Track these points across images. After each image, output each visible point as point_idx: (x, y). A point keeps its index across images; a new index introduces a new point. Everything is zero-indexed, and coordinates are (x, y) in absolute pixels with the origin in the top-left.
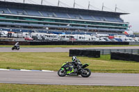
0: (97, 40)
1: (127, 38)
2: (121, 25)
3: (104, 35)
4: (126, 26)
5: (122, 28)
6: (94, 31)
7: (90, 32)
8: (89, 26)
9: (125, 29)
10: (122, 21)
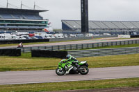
0: (17, 38)
1: (47, 35)
2: (41, 22)
3: (24, 33)
4: (45, 23)
5: (42, 25)
6: (14, 29)
7: (10, 31)
8: (8, 25)
9: (45, 26)
10: (42, 18)
